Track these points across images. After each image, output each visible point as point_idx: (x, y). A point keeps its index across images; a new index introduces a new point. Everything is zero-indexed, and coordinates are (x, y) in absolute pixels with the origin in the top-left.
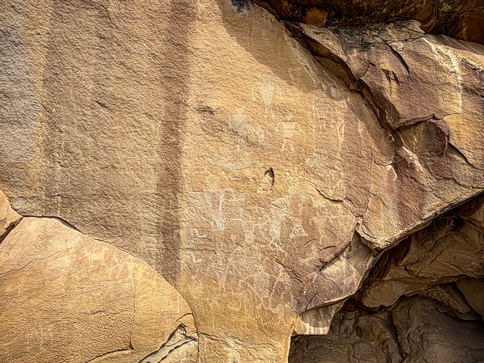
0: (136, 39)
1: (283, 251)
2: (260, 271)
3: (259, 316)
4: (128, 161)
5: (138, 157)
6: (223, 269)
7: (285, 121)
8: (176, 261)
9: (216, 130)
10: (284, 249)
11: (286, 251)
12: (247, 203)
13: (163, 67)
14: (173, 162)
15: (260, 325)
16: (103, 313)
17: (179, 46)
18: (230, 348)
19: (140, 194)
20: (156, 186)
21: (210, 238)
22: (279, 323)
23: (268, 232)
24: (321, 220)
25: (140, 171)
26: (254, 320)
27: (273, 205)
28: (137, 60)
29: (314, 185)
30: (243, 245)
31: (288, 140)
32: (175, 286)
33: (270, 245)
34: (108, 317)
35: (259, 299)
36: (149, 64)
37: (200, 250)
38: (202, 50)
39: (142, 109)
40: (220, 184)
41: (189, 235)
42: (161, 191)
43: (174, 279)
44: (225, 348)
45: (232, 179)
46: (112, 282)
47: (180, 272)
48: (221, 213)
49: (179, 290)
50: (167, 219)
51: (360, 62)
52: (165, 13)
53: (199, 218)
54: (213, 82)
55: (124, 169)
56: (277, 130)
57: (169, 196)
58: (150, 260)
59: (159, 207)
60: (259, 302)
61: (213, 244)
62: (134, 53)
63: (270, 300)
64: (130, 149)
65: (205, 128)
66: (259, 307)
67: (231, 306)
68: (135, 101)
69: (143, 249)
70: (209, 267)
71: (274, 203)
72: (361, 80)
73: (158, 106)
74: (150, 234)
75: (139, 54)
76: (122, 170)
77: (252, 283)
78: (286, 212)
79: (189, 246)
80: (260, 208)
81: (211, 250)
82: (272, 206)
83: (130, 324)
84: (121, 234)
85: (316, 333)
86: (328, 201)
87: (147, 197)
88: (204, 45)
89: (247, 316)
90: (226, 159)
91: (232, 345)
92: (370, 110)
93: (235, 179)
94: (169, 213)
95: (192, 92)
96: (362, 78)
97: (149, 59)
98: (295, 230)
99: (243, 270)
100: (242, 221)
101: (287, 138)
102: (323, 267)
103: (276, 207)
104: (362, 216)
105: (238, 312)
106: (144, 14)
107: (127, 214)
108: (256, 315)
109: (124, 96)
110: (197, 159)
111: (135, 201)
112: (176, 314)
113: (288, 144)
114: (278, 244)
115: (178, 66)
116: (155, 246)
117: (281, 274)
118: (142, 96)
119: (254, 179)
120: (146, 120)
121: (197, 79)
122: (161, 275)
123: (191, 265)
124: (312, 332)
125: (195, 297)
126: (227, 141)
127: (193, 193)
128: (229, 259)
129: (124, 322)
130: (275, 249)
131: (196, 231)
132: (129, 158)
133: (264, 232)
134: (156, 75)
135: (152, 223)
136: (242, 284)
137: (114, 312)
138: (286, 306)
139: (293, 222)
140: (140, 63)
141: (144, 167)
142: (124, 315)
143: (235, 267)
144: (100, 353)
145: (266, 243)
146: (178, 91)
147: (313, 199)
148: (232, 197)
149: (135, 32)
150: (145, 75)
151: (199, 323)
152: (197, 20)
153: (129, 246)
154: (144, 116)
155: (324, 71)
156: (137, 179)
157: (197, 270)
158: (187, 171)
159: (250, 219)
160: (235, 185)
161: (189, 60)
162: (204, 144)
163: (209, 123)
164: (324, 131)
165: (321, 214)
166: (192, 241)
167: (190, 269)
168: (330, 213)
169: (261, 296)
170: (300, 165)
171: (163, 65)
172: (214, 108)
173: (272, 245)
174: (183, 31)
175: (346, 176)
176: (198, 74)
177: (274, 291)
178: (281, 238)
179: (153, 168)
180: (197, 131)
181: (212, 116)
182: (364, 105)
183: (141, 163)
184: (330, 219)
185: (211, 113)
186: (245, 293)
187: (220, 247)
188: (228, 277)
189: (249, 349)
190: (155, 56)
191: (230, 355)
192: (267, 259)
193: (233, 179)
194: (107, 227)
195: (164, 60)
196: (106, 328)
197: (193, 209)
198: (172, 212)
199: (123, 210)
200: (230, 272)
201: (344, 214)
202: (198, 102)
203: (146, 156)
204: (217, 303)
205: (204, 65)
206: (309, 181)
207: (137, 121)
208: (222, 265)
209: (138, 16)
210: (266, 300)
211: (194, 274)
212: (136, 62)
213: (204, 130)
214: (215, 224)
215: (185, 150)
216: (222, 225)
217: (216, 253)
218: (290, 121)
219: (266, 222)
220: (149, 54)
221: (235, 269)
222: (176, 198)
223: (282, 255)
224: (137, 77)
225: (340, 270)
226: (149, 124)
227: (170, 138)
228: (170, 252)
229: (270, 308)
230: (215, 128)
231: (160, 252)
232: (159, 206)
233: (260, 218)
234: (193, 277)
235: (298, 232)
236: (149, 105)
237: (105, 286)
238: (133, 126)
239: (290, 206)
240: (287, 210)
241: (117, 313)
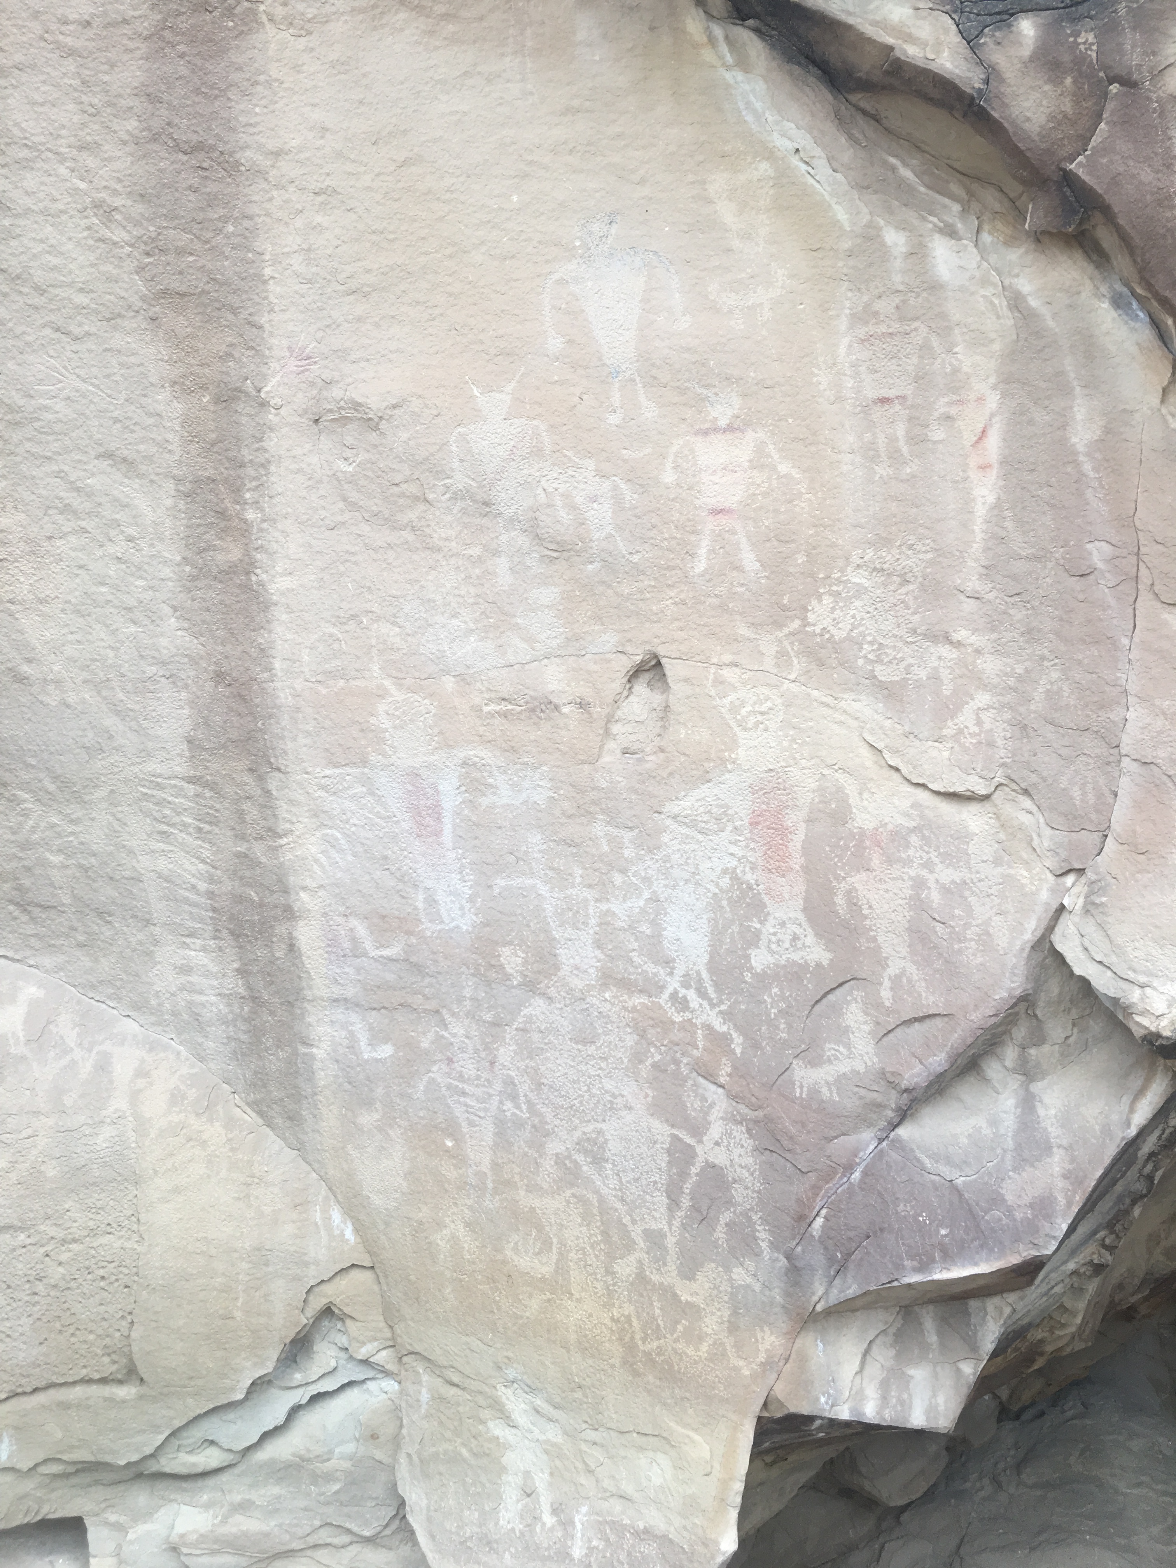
0: (24, 153)
1: (724, 1028)
2: (630, 1108)
3: (629, 1309)
4: (69, 651)
5: (103, 635)
6: (479, 1092)
7: (706, 433)
8: (295, 1053)
9: (401, 501)
10: (727, 1016)
11: (737, 1028)
12: (557, 812)
13: (148, 254)
14: (240, 648)
15: (631, 1348)
16: (22, 1237)
17: (202, 155)
18: (514, 1431)
19: (126, 781)
20: (185, 746)
21: (413, 959)
22: (705, 1347)
23: (656, 939)
24: (887, 891)
25: (118, 690)
26: (608, 1322)
27: (675, 817)
28: (42, 241)
29: (854, 724)
30: (552, 992)
31: (723, 519)
32: (300, 1148)
33: (666, 996)
34: (42, 1250)
35: (625, 1233)
36: (90, 248)
37: (384, 1008)
38: (302, 156)
39: (90, 437)
40: (436, 730)
41: (332, 943)
42: (207, 768)
43: (293, 1118)
44: (497, 1429)
45: (486, 709)
46: (51, 1122)
47: (316, 1094)
48: (452, 855)
49: (316, 1166)
50: (241, 878)
51: (1055, 81)
52: (125, 21)
53: (367, 877)
54: (366, 289)
55: (58, 682)
56: (669, 477)
57: (237, 786)
58: (200, 1040)
59: (209, 832)
60: (629, 1246)
61: (430, 985)
62: (28, 211)
63: (671, 1241)
64: (69, 602)
65: (354, 496)
66: (625, 1268)
67: (516, 1250)
68: (57, 408)
69: (168, 995)
70: (425, 1079)
71: (676, 810)
72: (1068, 179)
73: (151, 421)
74: (188, 940)
75: (45, 212)
76: (51, 687)
77: (598, 1160)
78: (733, 849)
79: (336, 991)
80: (615, 832)
81: (425, 1011)
82: (669, 822)
83: (127, 1287)
84: (81, 938)
85: (888, 1418)
86: (923, 796)
87: (155, 792)
88: (312, 129)
89: (579, 1300)
90: (455, 622)
91: (522, 1420)
92: (1138, 325)
93: (498, 708)
94: (246, 856)
95: (277, 344)
96: (1073, 166)
97: (89, 228)
98: (775, 934)
99: (560, 1101)
100: (544, 890)
101: (721, 511)
102: (904, 1115)
103: (685, 830)
104: (1081, 871)
105: (543, 1280)
106: (43, 44)
107: (93, 860)
108: (617, 1303)
109: (14, 393)
110: (334, 631)
111: (115, 810)
112: (306, 1264)
113: (727, 536)
114: (702, 993)
115: (207, 242)
116: (213, 987)
117: (716, 1131)
118: (84, 386)
119: (582, 705)
120: (115, 482)
121: (297, 288)
122: (248, 1104)
123: (352, 1068)
124: (870, 1412)
125: (377, 1200)
126: (454, 544)
127: (328, 772)
128: (502, 1050)
129: (103, 1278)
130: (688, 1015)
131: (360, 928)
132: (70, 637)
133: (636, 940)
134: (126, 290)
135: (187, 894)
136: (559, 1160)
137: (60, 1234)
138: (740, 1275)
139: (766, 898)
140: (53, 250)
141: (133, 672)
142: (100, 1250)
143: (524, 1088)
144: (23, 1381)
145: (652, 988)
146: (224, 347)
147: (851, 788)
148: (491, 786)
149: (16, 124)
150: (82, 299)
151: (398, 1311)
152: (268, 25)
153: (118, 983)
154: (105, 464)
155: (892, 160)
156: (111, 721)
157: (380, 1091)
158: (299, 684)
159: (578, 880)
160: (498, 733)
161: (254, 209)
162: (355, 563)
163: (370, 474)
164: (895, 456)
165: (890, 861)
166: (347, 970)
167: (350, 1083)
168: (933, 855)
169: (634, 1222)
170: (786, 631)
171: (146, 243)
172: (375, 403)
173: (674, 996)
174: (212, 88)
175: (1006, 674)
176: (297, 262)
177: (686, 1202)
178: (712, 967)
179: (168, 674)
180: (323, 513)
181: (373, 437)
182: (1106, 305)
183: (116, 656)
184: (931, 883)
185: (372, 424)
186: (572, 1200)
187: (460, 1000)
188: (500, 1123)
189: (584, 1447)
190: (107, 213)
191: (510, 1458)
192: (657, 1057)
193: (492, 707)
194: (29, 908)
195: (145, 223)
196: (36, 1294)
197: (337, 839)
198: (258, 850)
199: (75, 843)
200: (508, 1105)
201: (997, 862)
202: (312, 384)
203: (133, 629)
204: (462, 1232)
205: (319, 219)
206: (828, 705)
207: (78, 490)
208: (473, 1073)
209: (18, 57)
210: (655, 1239)
211: (368, 1103)
212: (37, 248)
213: (353, 506)
214: (431, 901)
215: (283, 594)
216: (462, 908)
217: (446, 1025)
218: (730, 429)
219: (646, 895)
220: (86, 209)
221: (525, 1096)
222: (268, 792)
223: (719, 1041)
224: (51, 311)
225: (987, 1131)
226: (127, 496)
227: (215, 548)
228: (272, 1013)
229: (670, 1275)
230: (396, 489)
231: (231, 1012)
232: (207, 827)
233: (618, 879)
234: (367, 1119)
235: (787, 945)
236: (116, 421)
237: (24, 1134)
238: (66, 509)
239: (746, 821)
240: (735, 843)
241: (75, 1241)
